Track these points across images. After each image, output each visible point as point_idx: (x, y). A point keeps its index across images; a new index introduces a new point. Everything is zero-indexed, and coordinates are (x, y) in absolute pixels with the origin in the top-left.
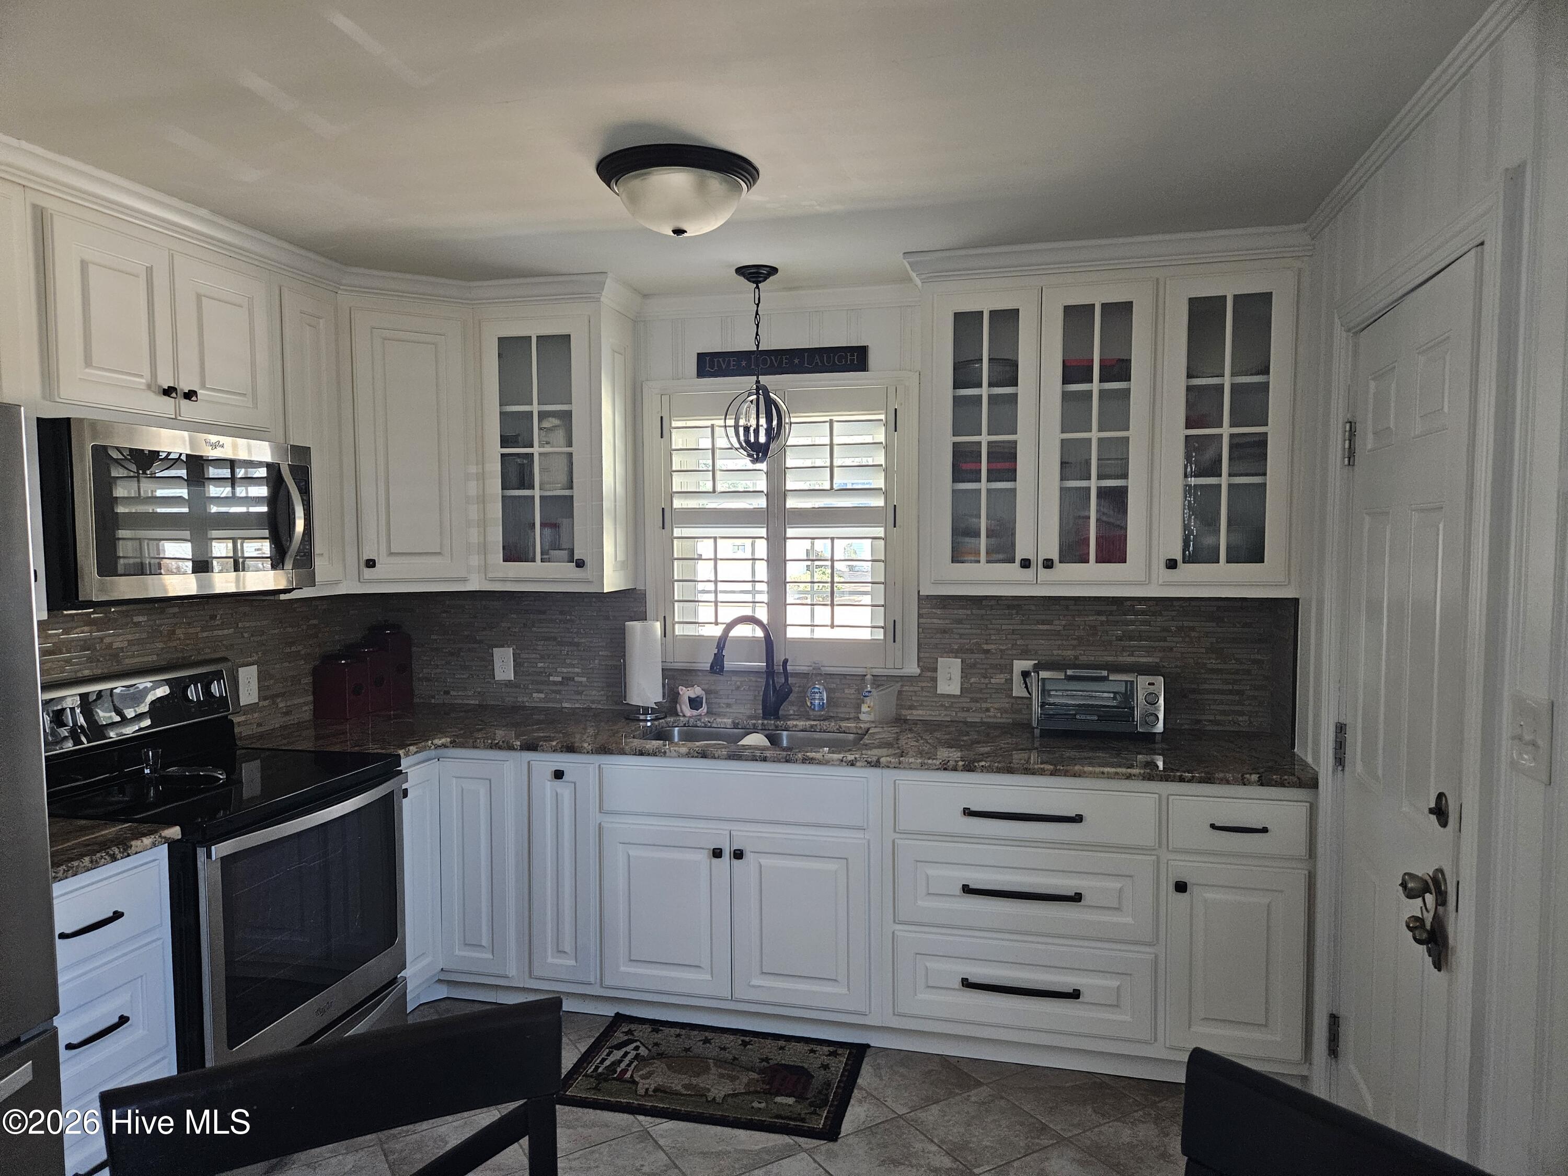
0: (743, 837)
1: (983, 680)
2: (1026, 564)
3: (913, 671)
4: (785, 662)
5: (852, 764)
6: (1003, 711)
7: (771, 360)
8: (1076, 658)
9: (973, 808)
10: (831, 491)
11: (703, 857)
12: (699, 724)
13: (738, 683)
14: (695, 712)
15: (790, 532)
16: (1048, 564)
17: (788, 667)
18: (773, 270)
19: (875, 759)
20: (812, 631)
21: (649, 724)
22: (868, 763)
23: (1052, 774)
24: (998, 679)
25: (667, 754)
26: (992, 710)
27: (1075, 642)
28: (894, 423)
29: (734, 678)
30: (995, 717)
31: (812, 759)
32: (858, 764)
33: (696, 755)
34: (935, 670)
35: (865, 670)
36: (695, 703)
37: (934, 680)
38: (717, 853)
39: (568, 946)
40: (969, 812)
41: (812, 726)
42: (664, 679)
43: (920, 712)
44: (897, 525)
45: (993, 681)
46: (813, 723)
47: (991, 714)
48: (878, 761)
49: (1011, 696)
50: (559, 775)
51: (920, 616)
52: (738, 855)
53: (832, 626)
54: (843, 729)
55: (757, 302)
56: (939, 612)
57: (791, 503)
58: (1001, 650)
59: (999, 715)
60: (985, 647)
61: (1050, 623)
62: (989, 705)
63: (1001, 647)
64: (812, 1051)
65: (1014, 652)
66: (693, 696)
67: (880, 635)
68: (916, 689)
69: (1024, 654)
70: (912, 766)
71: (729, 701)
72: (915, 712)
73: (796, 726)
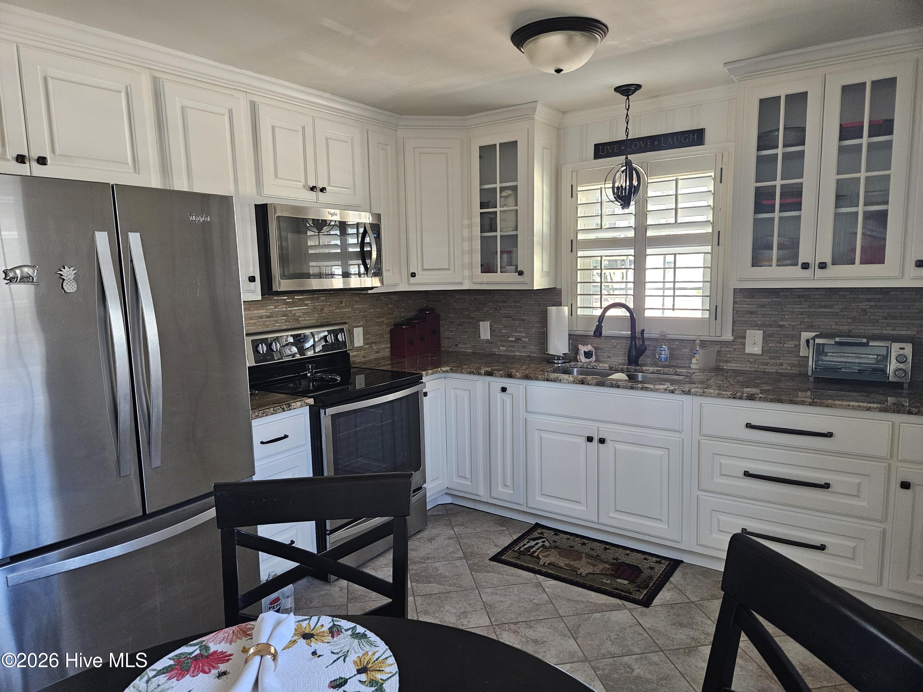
0: (605, 431)
1: (778, 345)
2: (805, 266)
3: (727, 338)
4: (643, 331)
5: (672, 392)
6: (792, 365)
7: (640, 143)
8: (850, 331)
9: (753, 423)
10: (676, 224)
11: (583, 440)
12: (589, 366)
13: (615, 344)
14: (588, 360)
15: (649, 251)
16: (823, 266)
17: (645, 335)
18: (639, 87)
19: (687, 389)
20: (663, 313)
21: (560, 365)
22: (683, 391)
23: (811, 404)
24: (790, 344)
25: (562, 381)
26: (784, 364)
27: (849, 321)
28: (720, 179)
29: (612, 341)
30: (786, 369)
32: (676, 392)
33: (578, 382)
34: (744, 337)
35: (695, 337)
36: (588, 355)
37: (744, 344)
38: (590, 439)
39: (509, 483)
40: (749, 426)
41: (658, 371)
42: (569, 341)
43: (733, 365)
44: (720, 244)
45: (786, 346)
46: (659, 369)
47: (784, 367)
48: (689, 391)
49: (798, 356)
50: (504, 390)
51: (735, 302)
52: (602, 441)
53: (673, 309)
54: (678, 373)
55: (627, 108)
56: (748, 300)
57: (650, 233)
58: (793, 326)
59: (789, 368)
60: (781, 323)
61: (831, 307)
62: (782, 361)
63: (792, 324)
64: (646, 559)
65: (802, 327)
66: (587, 350)
67: (707, 315)
68: (730, 349)
69: (809, 328)
70: (712, 395)
71: (609, 355)
72: (729, 364)
73: (648, 370)
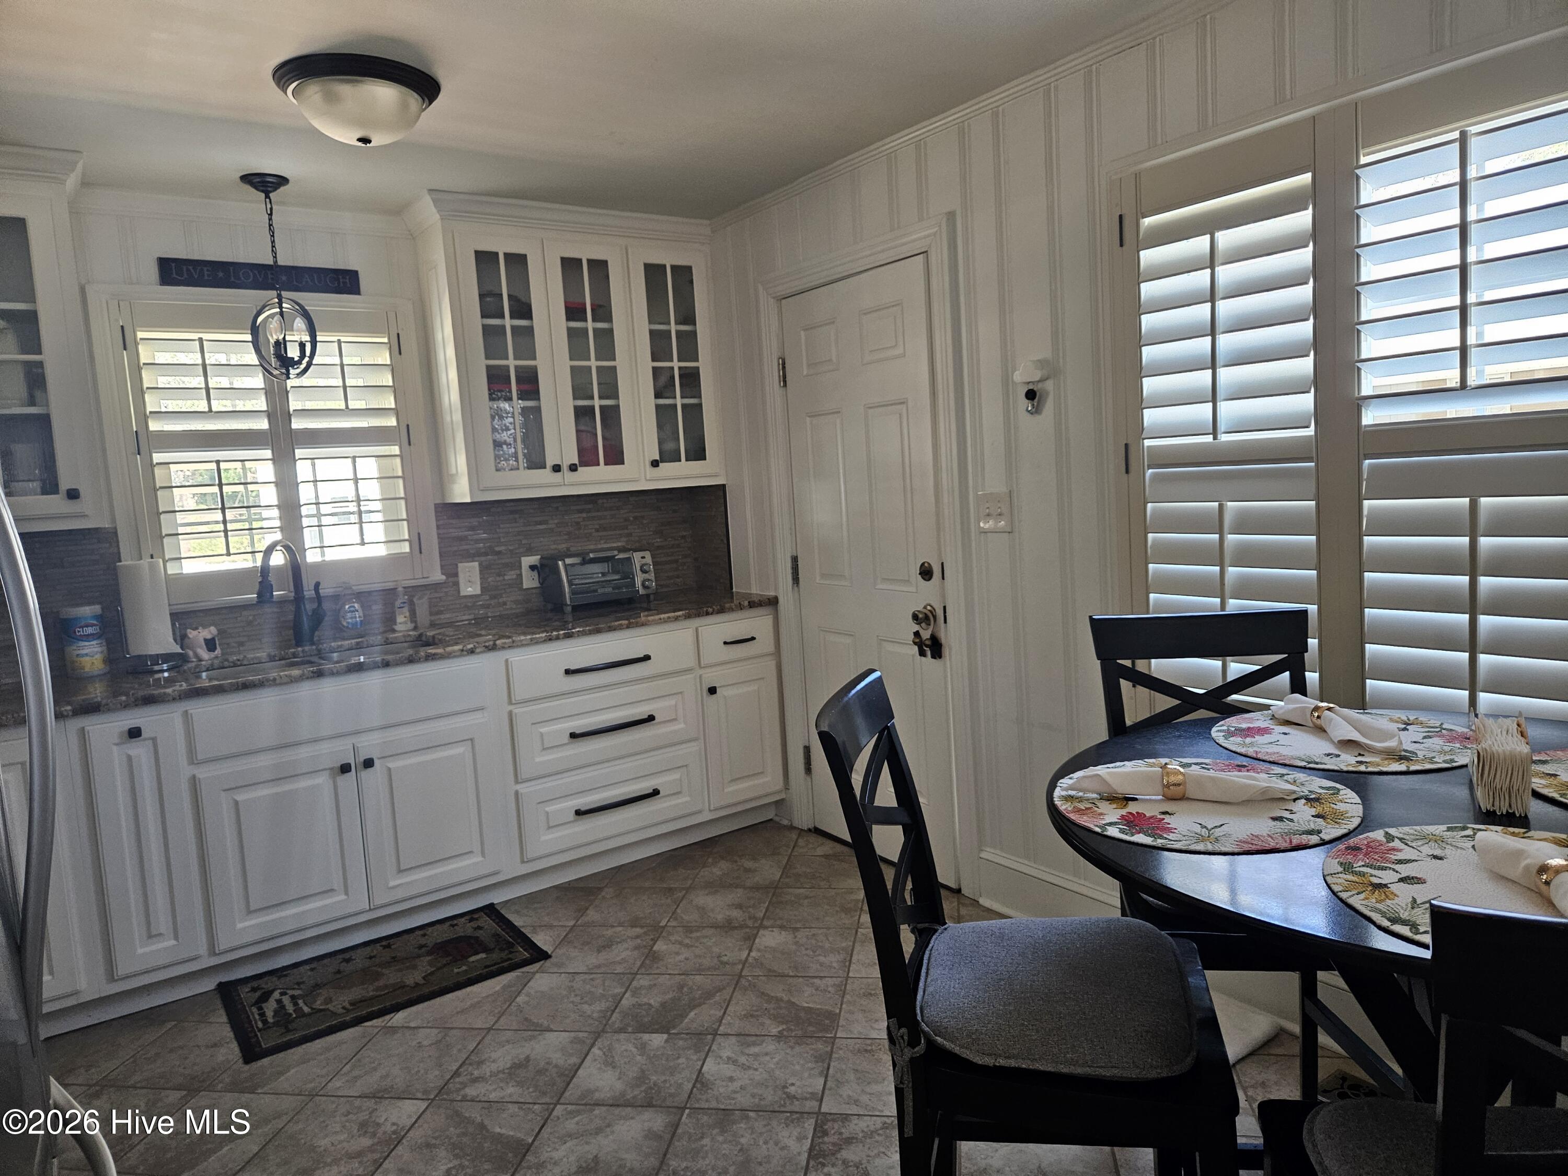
0: (371, 746)
1: (498, 579)
2: (557, 468)
3: (438, 578)
4: (317, 585)
5: (472, 652)
6: (516, 602)
7: (254, 274)
8: (568, 549)
9: (573, 668)
10: (348, 412)
11: (322, 780)
12: (226, 664)
13: (251, 618)
14: (213, 655)
15: (299, 453)
16: (573, 468)
17: (320, 591)
18: (282, 181)
19: (491, 643)
20: (323, 554)
21: (166, 674)
22: (486, 647)
23: (628, 627)
24: (511, 575)
26: (508, 603)
27: (566, 537)
28: (397, 347)
29: (245, 613)
30: (511, 609)
31: (434, 654)
32: (478, 650)
34: (456, 575)
35: (395, 583)
36: (210, 645)
37: (457, 584)
38: (345, 769)
40: (568, 672)
41: (358, 643)
42: (173, 625)
43: (448, 616)
44: (412, 443)
45: (506, 578)
46: (358, 640)
47: (507, 607)
48: (495, 644)
49: (521, 589)
50: (135, 733)
51: (438, 527)
52: (369, 763)
53: (363, 543)
54: (390, 640)
55: (269, 212)
56: (454, 521)
57: (297, 424)
58: (510, 550)
59: (514, 606)
60: (497, 549)
61: (546, 522)
62: (504, 599)
63: (511, 548)
64: (453, 925)
65: (521, 550)
66: (209, 637)
67: (406, 548)
68: (441, 595)
69: (530, 551)
71: (242, 639)
72: (442, 617)
73: (341, 646)
